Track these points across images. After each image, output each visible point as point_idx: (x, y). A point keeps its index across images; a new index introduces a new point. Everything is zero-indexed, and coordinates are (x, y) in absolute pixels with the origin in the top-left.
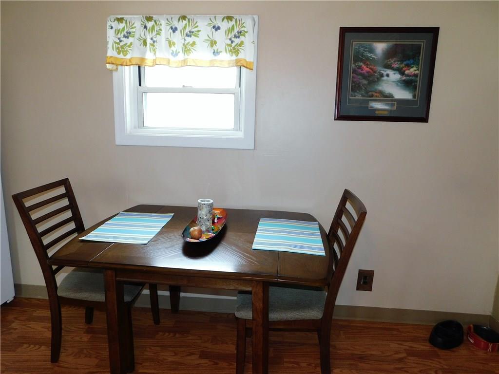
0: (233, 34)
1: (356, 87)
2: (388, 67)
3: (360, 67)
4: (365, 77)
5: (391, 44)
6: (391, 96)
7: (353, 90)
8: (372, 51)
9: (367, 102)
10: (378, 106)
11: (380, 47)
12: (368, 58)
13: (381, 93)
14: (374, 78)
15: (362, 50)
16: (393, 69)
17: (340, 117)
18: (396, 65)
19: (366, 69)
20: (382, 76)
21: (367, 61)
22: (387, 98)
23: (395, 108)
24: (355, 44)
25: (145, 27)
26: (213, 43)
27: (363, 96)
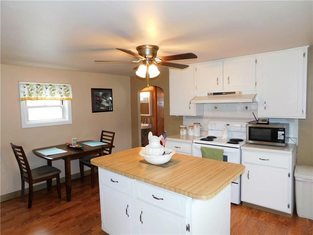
0: (66, 90)
1: (97, 104)
2: (103, 98)
3: (97, 98)
4: (99, 101)
5: (103, 93)
6: (104, 105)
7: (96, 104)
8: (99, 94)
9: (99, 107)
10: (102, 108)
11: (101, 93)
12: (98, 96)
13: (102, 105)
14: (100, 101)
15: (97, 94)
16: (104, 99)
17: (93, 112)
18: (105, 98)
19: (98, 99)
20: (102, 100)
21: (98, 97)
22: (103, 106)
23: (106, 108)
24: (95, 93)
25: (37, 87)
26: (60, 93)
27: (98, 106)
